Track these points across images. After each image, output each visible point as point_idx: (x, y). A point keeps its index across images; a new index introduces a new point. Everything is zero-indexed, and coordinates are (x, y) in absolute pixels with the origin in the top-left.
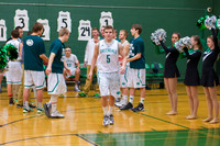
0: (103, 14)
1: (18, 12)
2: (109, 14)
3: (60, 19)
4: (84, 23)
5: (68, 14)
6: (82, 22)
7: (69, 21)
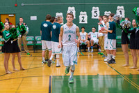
0: (118, 7)
2: (122, 7)
3: (93, 11)
6: (106, 12)
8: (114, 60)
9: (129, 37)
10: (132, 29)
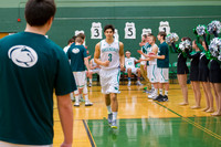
0: (162, 23)
1: (94, 24)
2: (167, 23)
3: (126, 29)
4: (146, 31)
5: (133, 24)
6: (144, 30)
7: (134, 30)
8: (166, 97)
9: (188, 64)
10: (193, 54)
